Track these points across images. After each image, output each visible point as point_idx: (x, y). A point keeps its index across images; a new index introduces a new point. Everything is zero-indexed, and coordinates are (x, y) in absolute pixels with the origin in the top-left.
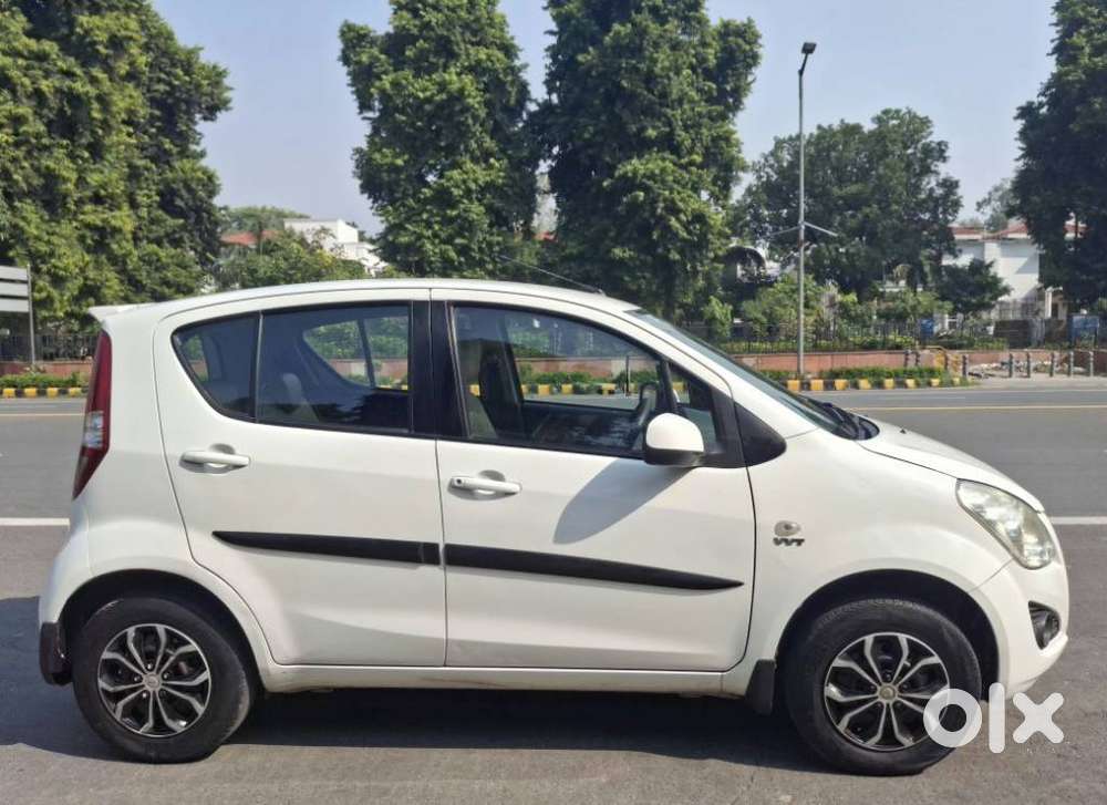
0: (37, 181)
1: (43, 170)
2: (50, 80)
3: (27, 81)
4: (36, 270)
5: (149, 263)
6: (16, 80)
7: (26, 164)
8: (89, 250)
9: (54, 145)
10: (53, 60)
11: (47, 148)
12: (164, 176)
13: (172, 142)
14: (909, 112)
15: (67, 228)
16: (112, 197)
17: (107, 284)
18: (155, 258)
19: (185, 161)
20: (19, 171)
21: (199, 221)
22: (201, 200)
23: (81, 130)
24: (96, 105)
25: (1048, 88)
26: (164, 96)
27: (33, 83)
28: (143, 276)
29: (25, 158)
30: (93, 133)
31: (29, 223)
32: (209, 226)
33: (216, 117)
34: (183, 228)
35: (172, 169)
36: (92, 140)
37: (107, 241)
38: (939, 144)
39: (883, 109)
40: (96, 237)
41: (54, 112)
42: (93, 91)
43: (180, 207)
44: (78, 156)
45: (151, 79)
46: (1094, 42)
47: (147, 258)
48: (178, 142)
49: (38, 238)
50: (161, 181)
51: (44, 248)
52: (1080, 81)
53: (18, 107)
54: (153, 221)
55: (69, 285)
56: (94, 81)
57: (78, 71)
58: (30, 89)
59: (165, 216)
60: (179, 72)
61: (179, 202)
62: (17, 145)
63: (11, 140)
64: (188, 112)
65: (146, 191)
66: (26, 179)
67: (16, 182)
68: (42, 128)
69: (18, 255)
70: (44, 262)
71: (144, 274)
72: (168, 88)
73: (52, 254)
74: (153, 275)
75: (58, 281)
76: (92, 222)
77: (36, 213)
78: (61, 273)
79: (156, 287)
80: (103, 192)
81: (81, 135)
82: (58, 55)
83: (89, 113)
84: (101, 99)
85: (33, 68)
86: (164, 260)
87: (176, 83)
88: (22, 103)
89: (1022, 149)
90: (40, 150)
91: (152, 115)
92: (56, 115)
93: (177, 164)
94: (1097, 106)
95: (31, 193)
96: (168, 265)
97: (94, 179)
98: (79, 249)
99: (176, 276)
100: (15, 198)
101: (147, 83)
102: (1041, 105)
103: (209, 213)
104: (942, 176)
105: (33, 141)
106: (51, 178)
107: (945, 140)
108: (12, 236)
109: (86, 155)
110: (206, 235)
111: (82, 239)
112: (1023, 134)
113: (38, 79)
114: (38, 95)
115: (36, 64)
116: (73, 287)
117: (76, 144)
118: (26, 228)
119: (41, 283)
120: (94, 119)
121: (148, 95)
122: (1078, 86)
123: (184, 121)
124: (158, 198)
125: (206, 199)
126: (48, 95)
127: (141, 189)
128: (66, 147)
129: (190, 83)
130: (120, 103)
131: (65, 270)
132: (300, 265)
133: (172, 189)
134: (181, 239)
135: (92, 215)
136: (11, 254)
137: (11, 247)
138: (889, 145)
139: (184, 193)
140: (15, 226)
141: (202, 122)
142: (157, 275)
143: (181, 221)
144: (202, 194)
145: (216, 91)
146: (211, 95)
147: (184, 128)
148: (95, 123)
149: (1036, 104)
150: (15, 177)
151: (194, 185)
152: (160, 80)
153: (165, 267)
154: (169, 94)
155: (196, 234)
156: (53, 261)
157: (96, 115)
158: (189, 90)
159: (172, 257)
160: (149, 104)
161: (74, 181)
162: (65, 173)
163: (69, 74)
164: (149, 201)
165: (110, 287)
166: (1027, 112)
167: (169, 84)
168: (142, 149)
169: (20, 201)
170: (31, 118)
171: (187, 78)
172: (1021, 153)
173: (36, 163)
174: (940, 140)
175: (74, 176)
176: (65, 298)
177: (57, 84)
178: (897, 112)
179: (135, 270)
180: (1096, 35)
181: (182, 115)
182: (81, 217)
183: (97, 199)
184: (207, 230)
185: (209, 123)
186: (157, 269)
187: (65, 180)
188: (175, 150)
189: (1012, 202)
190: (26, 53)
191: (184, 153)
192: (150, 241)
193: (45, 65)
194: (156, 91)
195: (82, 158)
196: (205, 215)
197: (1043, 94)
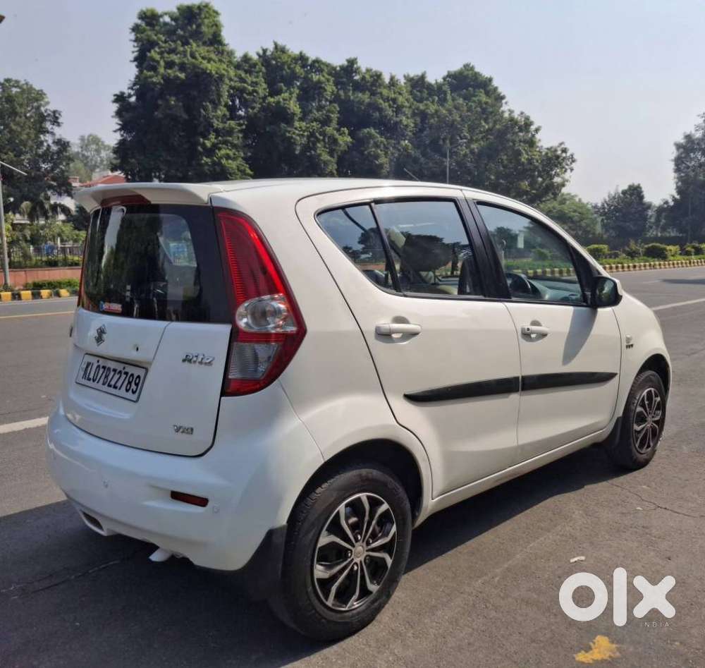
14: (27, 84)
25: (134, 85)
38: (54, 112)
39: (6, 77)
46: (166, 59)
52: (159, 83)
89: (120, 124)
94: (173, 102)
102: (130, 96)
104: (57, 137)
107: (58, 109)
112: (119, 114)
122: (159, 86)
138: (18, 107)
149: (126, 95)
166: (120, 98)
172: (118, 127)
174: (55, 109)
178: (17, 82)
180: (166, 55)
189: (115, 162)
197: (132, 89)
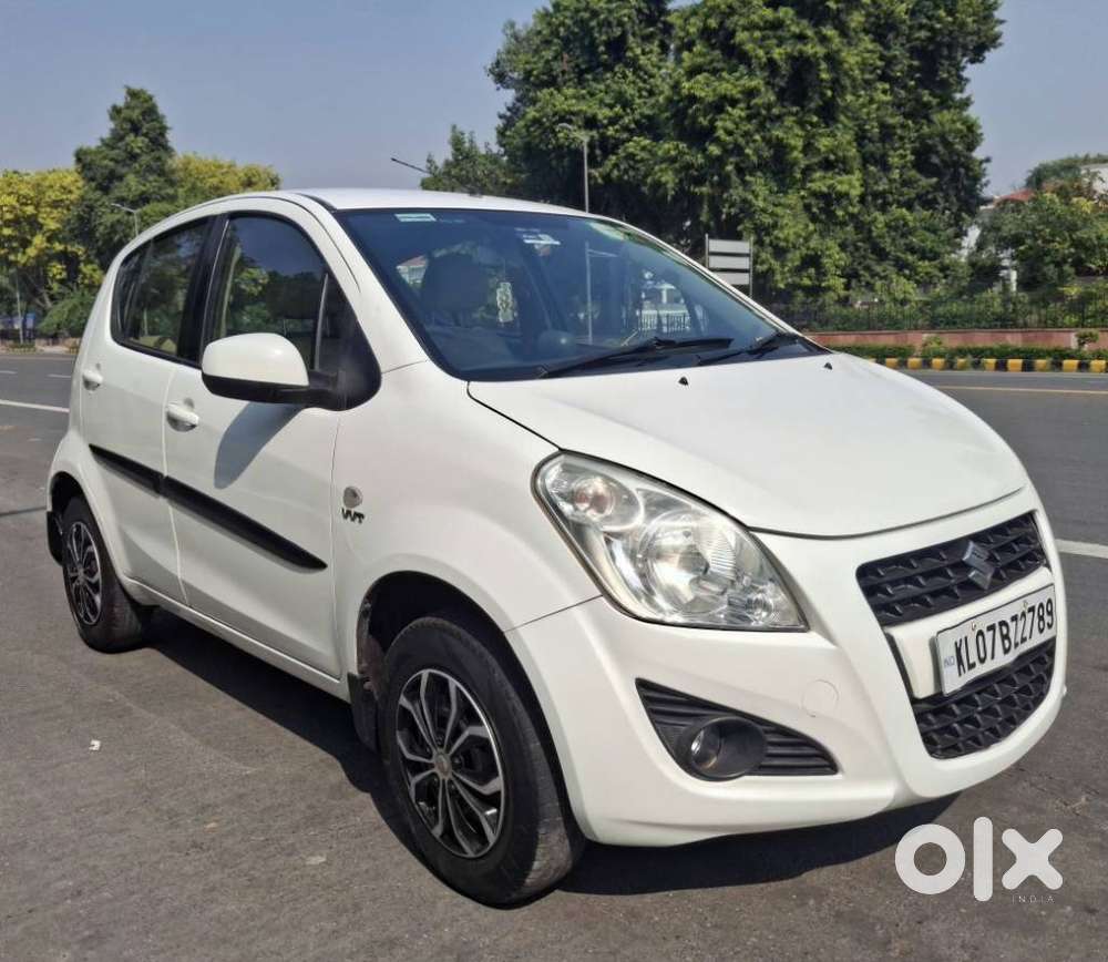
0: (767, 153)
1: (774, 141)
2: (784, 47)
3: (761, 53)
4: (759, 243)
5: (896, 229)
6: (752, 53)
7: (757, 137)
8: (814, 219)
9: (785, 114)
10: (788, 26)
11: (779, 118)
12: (922, 131)
13: (932, 94)
15: (792, 198)
16: (844, 160)
17: (828, 253)
18: (902, 222)
19: (945, 112)
20: (751, 145)
21: (955, 178)
22: (958, 154)
23: (810, 94)
24: (823, 66)
26: (925, 44)
27: (767, 53)
28: (887, 244)
29: (757, 131)
30: (822, 95)
31: (756, 197)
32: (965, 182)
33: (984, 58)
34: (937, 187)
35: (930, 122)
36: (821, 103)
37: (833, 208)
40: (822, 205)
41: (786, 79)
42: (821, 50)
43: (936, 165)
44: (807, 122)
45: (911, 28)
47: (893, 224)
48: (938, 92)
49: (764, 211)
50: (918, 137)
51: (768, 220)
53: (752, 80)
54: (905, 183)
55: (790, 256)
56: (824, 40)
57: (810, 33)
58: (764, 60)
59: (918, 176)
60: (942, 13)
61: (935, 160)
62: (749, 118)
63: (743, 114)
64: (950, 58)
65: (901, 151)
66: (756, 151)
67: (748, 156)
68: (773, 98)
69: (745, 229)
70: (768, 234)
71: (888, 240)
72: (928, 34)
73: (775, 226)
74: (897, 242)
75: (780, 253)
76: (818, 189)
77: (766, 185)
78: (782, 244)
79: (899, 254)
80: (832, 157)
81: (811, 99)
82: (792, 20)
83: (818, 75)
84: (829, 57)
85: (769, 38)
86: (911, 224)
87: (938, 26)
88: (756, 75)
90: (772, 120)
91: (910, 66)
92: (787, 83)
93: (936, 117)
95: (762, 166)
96: (915, 229)
97: (824, 143)
98: (804, 218)
99: (923, 241)
100: (747, 173)
101: (907, 32)
103: (968, 169)
105: (764, 112)
106: (780, 148)
108: (742, 211)
109: (815, 119)
110: (962, 194)
111: (807, 208)
113: (772, 48)
114: (771, 65)
115: (770, 33)
116: (794, 258)
117: (806, 109)
118: (754, 201)
119: (763, 256)
120: (822, 80)
121: (908, 46)
123: (946, 66)
124: (913, 158)
125: (965, 153)
126: (781, 63)
127: (895, 150)
128: (796, 114)
129: (954, 23)
130: (851, 58)
131: (786, 240)
132: (1052, 218)
133: (927, 145)
134: (935, 201)
135: (820, 182)
136: (740, 228)
137: (740, 222)
139: (940, 148)
140: (745, 201)
141: (969, 65)
142: (902, 241)
143: (935, 180)
144: (959, 147)
145: (983, 28)
146: (977, 33)
147: (945, 75)
148: (824, 84)
150: (748, 151)
151: (950, 139)
152: (921, 27)
153: (911, 232)
154: (930, 40)
155: (952, 192)
156: (776, 232)
157: (824, 76)
158: (951, 32)
159: (922, 220)
160: (908, 55)
161: (800, 148)
162: (792, 142)
163: (801, 38)
164: (902, 161)
165: (830, 256)
167: (932, 29)
168: (899, 107)
169: (751, 175)
170: (763, 89)
171: (950, 19)
173: (768, 135)
175: (800, 143)
176: (786, 269)
177: (789, 50)
179: (880, 237)
181: (943, 61)
182: (809, 185)
183: (827, 165)
184: (964, 187)
185: (976, 66)
186: (903, 235)
187: (795, 148)
188: (935, 101)
190: (762, 24)
191: (945, 103)
192: (900, 205)
193: (780, 33)
194: (917, 39)
195: (812, 124)
196: (962, 170)
